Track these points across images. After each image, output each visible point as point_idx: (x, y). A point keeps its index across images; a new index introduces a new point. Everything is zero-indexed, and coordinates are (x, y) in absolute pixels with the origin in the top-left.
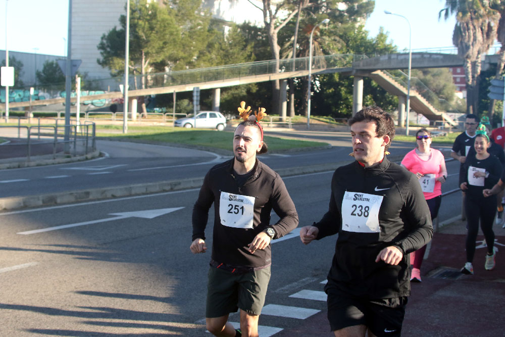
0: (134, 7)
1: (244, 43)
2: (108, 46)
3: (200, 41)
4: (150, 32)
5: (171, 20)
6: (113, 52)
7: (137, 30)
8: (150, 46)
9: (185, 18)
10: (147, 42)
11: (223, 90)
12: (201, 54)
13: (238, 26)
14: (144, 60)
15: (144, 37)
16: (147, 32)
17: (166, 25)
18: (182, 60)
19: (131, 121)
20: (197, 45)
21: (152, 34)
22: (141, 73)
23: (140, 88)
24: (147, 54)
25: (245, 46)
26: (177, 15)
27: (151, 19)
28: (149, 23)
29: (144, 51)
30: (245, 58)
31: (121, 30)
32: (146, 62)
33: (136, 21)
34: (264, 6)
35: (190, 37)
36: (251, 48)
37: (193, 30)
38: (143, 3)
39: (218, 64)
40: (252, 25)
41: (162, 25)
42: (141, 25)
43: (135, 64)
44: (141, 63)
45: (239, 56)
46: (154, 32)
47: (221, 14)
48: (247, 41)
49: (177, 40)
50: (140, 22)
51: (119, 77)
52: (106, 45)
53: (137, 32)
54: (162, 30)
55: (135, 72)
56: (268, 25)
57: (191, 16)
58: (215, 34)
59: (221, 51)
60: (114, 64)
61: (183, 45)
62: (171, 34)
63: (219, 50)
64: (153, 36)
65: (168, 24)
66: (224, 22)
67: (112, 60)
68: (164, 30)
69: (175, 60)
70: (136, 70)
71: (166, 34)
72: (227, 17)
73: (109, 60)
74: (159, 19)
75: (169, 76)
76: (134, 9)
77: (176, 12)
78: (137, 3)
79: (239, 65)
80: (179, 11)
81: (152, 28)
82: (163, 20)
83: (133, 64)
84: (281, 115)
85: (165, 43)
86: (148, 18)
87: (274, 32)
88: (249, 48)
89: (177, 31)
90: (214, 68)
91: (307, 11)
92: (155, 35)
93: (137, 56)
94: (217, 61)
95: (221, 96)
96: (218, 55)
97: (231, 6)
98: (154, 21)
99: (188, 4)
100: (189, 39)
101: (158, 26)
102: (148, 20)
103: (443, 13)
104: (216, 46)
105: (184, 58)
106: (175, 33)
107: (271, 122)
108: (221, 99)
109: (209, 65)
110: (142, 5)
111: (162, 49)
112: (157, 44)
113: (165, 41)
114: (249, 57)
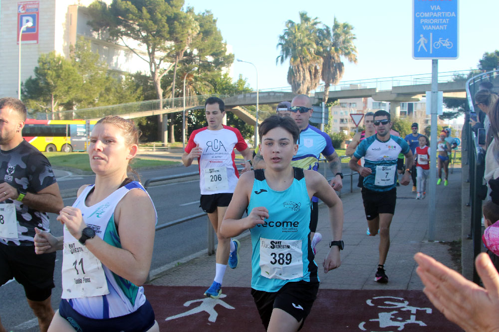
0: (45, 60)
1: (135, 88)
2: (26, 91)
3: (99, 86)
4: (57, 79)
5: (74, 70)
6: (29, 96)
7: (47, 78)
8: (57, 90)
9: (87, 69)
10: (55, 87)
12: (101, 95)
13: (132, 76)
14: (53, 102)
15: (53, 83)
16: (55, 79)
17: (69, 74)
18: (84, 101)
20: (97, 90)
22: (51, 111)
24: (56, 96)
25: (136, 90)
26: (80, 67)
27: (58, 70)
28: (57, 73)
29: (53, 94)
30: (137, 99)
31: (35, 78)
32: (55, 102)
33: (46, 71)
34: (150, 59)
35: (91, 83)
36: (140, 91)
37: (93, 78)
38: (52, 57)
39: (114, 104)
40: (142, 74)
41: (67, 74)
42: (49, 74)
44: (51, 104)
45: (131, 98)
46: (60, 79)
47: (119, 66)
48: (138, 86)
49: (79, 85)
50: (49, 72)
51: (35, 115)
52: (24, 90)
53: (47, 80)
54: (66, 77)
55: (47, 111)
56: (153, 74)
57: (91, 67)
58: (111, 81)
59: (117, 94)
60: (29, 105)
61: (86, 90)
62: (74, 80)
63: (115, 94)
64: (59, 82)
65: (71, 73)
66: (120, 72)
67: (28, 101)
68: (68, 78)
69: (79, 101)
70: (47, 109)
71: (70, 81)
72: (123, 69)
73: (26, 102)
74: (64, 69)
75: (76, 113)
76: (44, 62)
77: (80, 64)
78: (47, 57)
79: (130, 104)
80: (82, 63)
81: (58, 76)
82: (67, 70)
83: (45, 105)
84: (163, 142)
85: (70, 88)
86: (55, 68)
87: (159, 78)
88: (139, 91)
89: (79, 78)
90: (110, 107)
91: (182, 62)
92: (61, 82)
93: (48, 98)
94: (114, 101)
96: (115, 97)
97: (127, 60)
98: (61, 71)
99: (89, 58)
100: (90, 85)
101: (63, 74)
102: (55, 70)
103: (280, 59)
104: (113, 90)
105: (85, 99)
106: (77, 80)
109: (107, 104)
110: (51, 59)
111: (67, 92)
112: (63, 89)
113: (69, 86)
114: (139, 98)
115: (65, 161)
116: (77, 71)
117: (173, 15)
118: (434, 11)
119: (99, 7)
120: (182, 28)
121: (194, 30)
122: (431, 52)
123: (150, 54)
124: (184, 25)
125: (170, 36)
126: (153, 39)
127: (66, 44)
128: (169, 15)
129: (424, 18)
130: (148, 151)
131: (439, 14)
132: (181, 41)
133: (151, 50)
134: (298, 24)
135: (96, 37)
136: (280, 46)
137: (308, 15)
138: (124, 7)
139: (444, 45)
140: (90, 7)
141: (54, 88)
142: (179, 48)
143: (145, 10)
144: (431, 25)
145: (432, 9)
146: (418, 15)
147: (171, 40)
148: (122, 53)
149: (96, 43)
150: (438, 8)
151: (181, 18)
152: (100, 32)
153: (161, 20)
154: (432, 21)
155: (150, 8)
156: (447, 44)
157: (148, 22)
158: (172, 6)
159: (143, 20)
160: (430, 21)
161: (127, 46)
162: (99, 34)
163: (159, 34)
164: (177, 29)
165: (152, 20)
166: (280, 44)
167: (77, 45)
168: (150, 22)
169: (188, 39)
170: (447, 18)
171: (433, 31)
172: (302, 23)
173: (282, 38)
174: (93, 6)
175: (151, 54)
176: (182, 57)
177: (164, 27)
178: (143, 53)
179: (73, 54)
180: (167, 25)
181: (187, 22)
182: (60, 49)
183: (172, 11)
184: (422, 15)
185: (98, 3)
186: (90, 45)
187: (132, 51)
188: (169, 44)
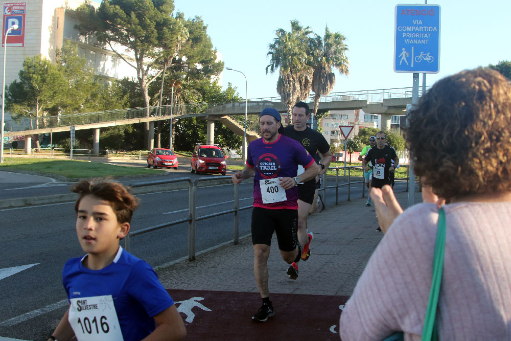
0: (30, 64)
1: (122, 94)
2: (10, 95)
3: (85, 92)
4: (42, 84)
5: (60, 75)
6: (13, 100)
7: (32, 82)
8: (42, 95)
9: (73, 74)
10: (41, 91)
11: (102, 130)
12: (87, 101)
13: (118, 82)
14: (38, 107)
15: (37, 88)
16: (40, 84)
17: (55, 78)
18: (69, 106)
19: (27, 154)
20: (83, 95)
21: (44, 86)
22: (36, 116)
23: (35, 128)
25: (123, 96)
26: (66, 71)
27: (44, 74)
28: (42, 77)
29: (38, 98)
30: (123, 106)
31: (20, 82)
32: (40, 107)
33: (31, 75)
34: (138, 65)
35: (77, 88)
36: (127, 98)
37: (79, 83)
38: (37, 61)
39: (100, 110)
40: (129, 80)
41: (52, 78)
42: (35, 78)
43: (31, 110)
44: (36, 109)
45: (117, 104)
46: (45, 83)
47: (106, 72)
48: (125, 93)
49: (65, 90)
50: (34, 76)
51: (19, 119)
52: (8, 94)
53: (31, 84)
54: (52, 82)
55: (31, 116)
56: (141, 80)
57: (78, 72)
58: (97, 87)
59: (103, 100)
60: (14, 109)
61: (71, 95)
62: (60, 85)
63: (101, 100)
64: (44, 87)
65: (57, 77)
66: (107, 78)
67: (12, 105)
68: (54, 82)
69: (64, 106)
70: (31, 114)
71: (55, 86)
72: (111, 74)
73: (10, 106)
74: (49, 73)
75: (61, 119)
77: (66, 69)
78: (32, 60)
79: (116, 110)
80: (68, 67)
81: (44, 81)
82: (53, 74)
83: (29, 109)
84: (149, 150)
85: (55, 93)
86: (41, 72)
87: (146, 85)
88: (125, 98)
89: (65, 83)
90: (94, 113)
91: (170, 69)
92: (47, 86)
93: (33, 102)
94: (100, 108)
95: (100, 135)
96: (101, 103)
97: (114, 66)
98: (46, 75)
99: (75, 62)
100: (75, 90)
101: (49, 79)
102: (41, 75)
103: (270, 68)
104: (99, 96)
105: (71, 105)
106: (63, 85)
107: (140, 156)
108: (100, 137)
109: (92, 110)
110: (37, 63)
111: (52, 97)
112: (48, 94)
113: (54, 91)
114: (126, 104)
115: (49, 167)
116: (62, 75)
117: (162, 20)
118: (416, 26)
119: (87, 11)
120: (171, 35)
121: (183, 37)
122: (412, 66)
123: (137, 60)
124: (173, 32)
125: (159, 42)
126: (141, 45)
127: (52, 48)
128: (159, 20)
129: (406, 32)
130: (134, 159)
131: (421, 29)
132: (170, 48)
133: (138, 56)
134: (289, 33)
135: (83, 41)
136: (270, 56)
137: (300, 25)
138: (112, 11)
139: (425, 59)
140: (77, 9)
141: (39, 92)
142: (168, 54)
143: (133, 15)
144: (413, 39)
145: (415, 24)
146: (400, 29)
147: (159, 46)
148: (109, 58)
149: (83, 47)
150: (421, 23)
151: (171, 24)
152: (87, 36)
153: (149, 25)
154: (414, 35)
155: (138, 13)
156: (428, 58)
157: (136, 27)
158: (161, 11)
159: (131, 25)
160: (411, 35)
161: (114, 51)
162: (86, 39)
163: (147, 40)
164: (166, 35)
165: (141, 26)
166: (270, 53)
167: (63, 49)
168: (139, 27)
169: (177, 46)
170: (429, 32)
171: (415, 45)
172: (293, 32)
173: (272, 46)
174: (81, 9)
175: (139, 61)
176: (170, 64)
177: (152, 32)
178: (131, 59)
179: (59, 59)
180: (155, 31)
181: (177, 28)
182: (45, 53)
183: (161, 17)
184: (404, 29)
185: (85, 7)
186: (77, 49)
187: (120, 56)
188: (157, 50)
